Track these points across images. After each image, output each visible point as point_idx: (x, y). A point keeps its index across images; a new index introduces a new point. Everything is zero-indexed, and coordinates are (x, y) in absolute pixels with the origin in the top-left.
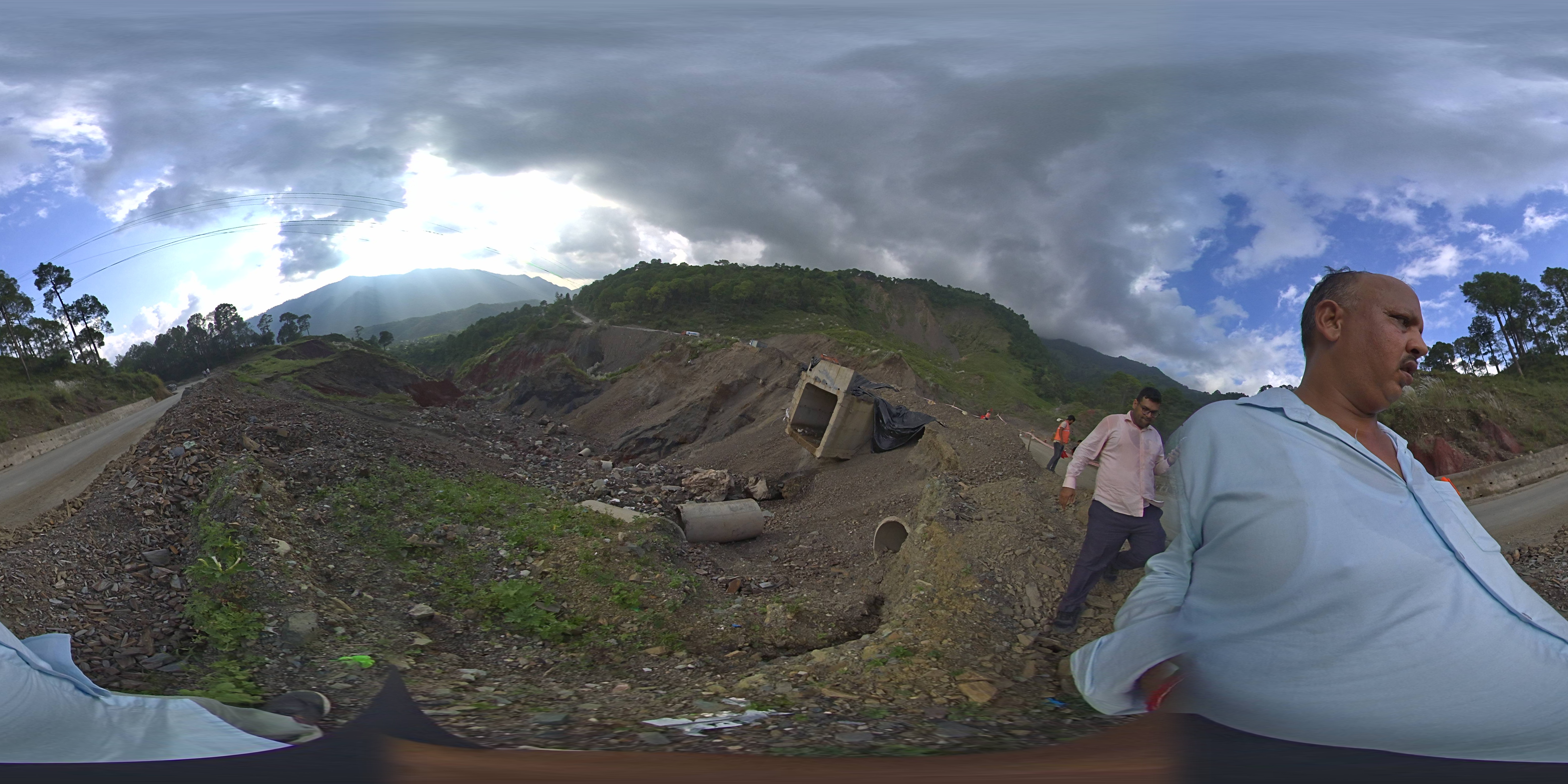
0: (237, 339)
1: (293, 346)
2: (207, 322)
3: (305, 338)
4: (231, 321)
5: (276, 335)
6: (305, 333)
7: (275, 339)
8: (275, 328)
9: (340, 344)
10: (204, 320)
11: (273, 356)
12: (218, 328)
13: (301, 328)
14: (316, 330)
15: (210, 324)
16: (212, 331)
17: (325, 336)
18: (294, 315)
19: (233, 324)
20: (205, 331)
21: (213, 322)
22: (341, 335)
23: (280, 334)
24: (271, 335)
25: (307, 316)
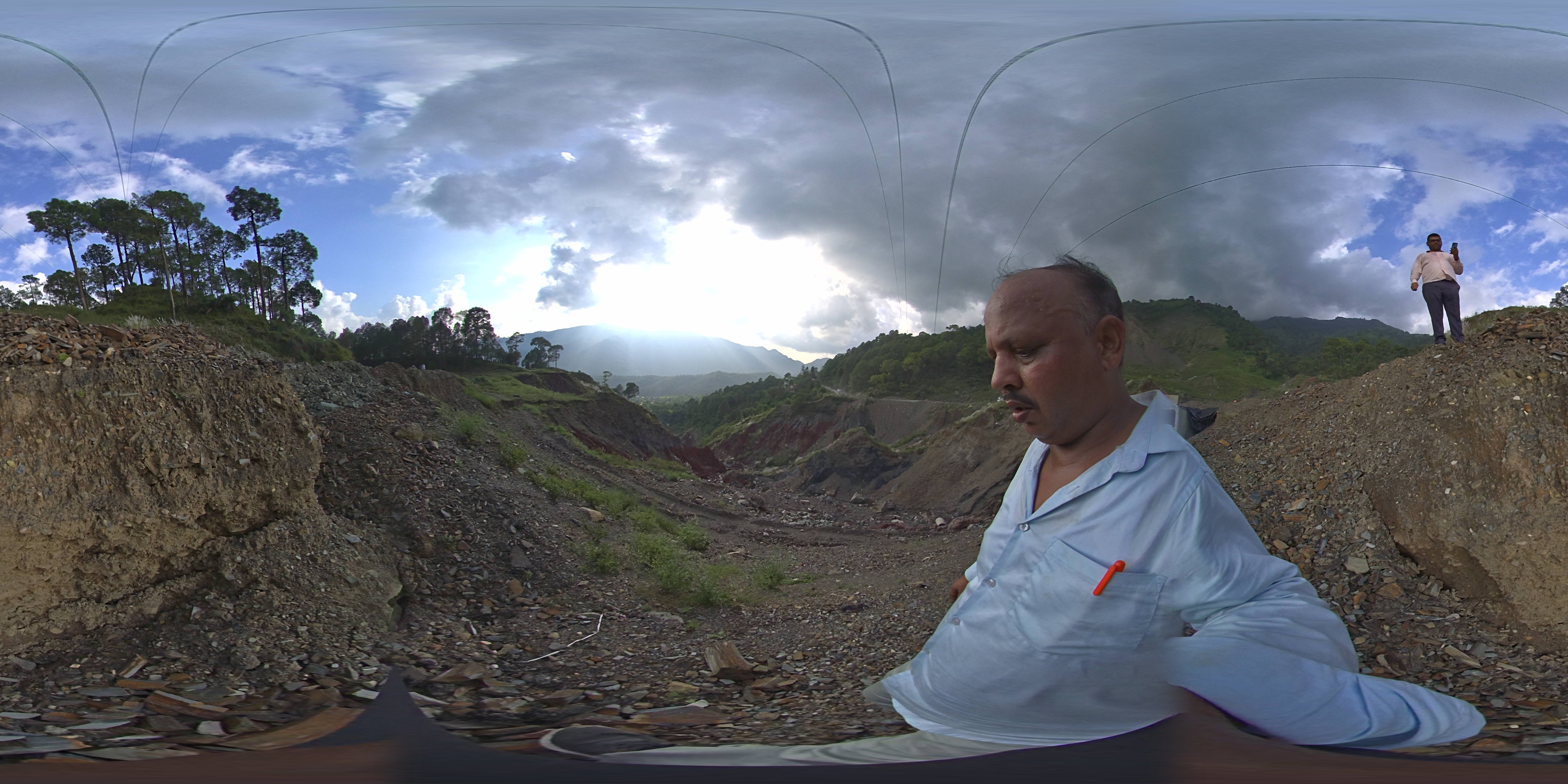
0: (480, 348)
1: (539, 374)
2: (455, 321)
3: (552, 368)
4: (482, 327)
5: (523, 358)
6: (552, 364)
7: (521, 360)
8: (525, 349)
9: (587, 385)
10: (452, 317)
11: (515, 377)
12: (465, 329)
13: (549, 357)
14: (565, 363)
15: (458, 324)
16: (457, 332)
17: (573, 373)
18: (547, 342)
19: (481, 331)
20: (449, 330)
21: (461, 323)
22: (589, 377)
23: (527, 357)
24: (517, 355)
25: (560, 347)
